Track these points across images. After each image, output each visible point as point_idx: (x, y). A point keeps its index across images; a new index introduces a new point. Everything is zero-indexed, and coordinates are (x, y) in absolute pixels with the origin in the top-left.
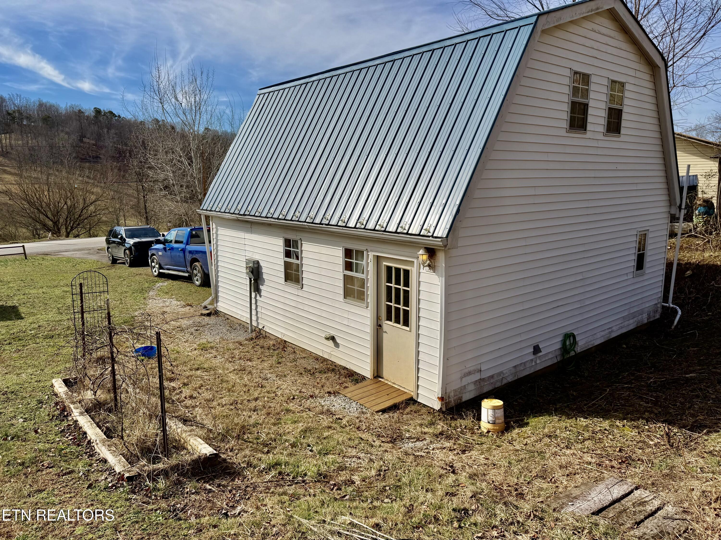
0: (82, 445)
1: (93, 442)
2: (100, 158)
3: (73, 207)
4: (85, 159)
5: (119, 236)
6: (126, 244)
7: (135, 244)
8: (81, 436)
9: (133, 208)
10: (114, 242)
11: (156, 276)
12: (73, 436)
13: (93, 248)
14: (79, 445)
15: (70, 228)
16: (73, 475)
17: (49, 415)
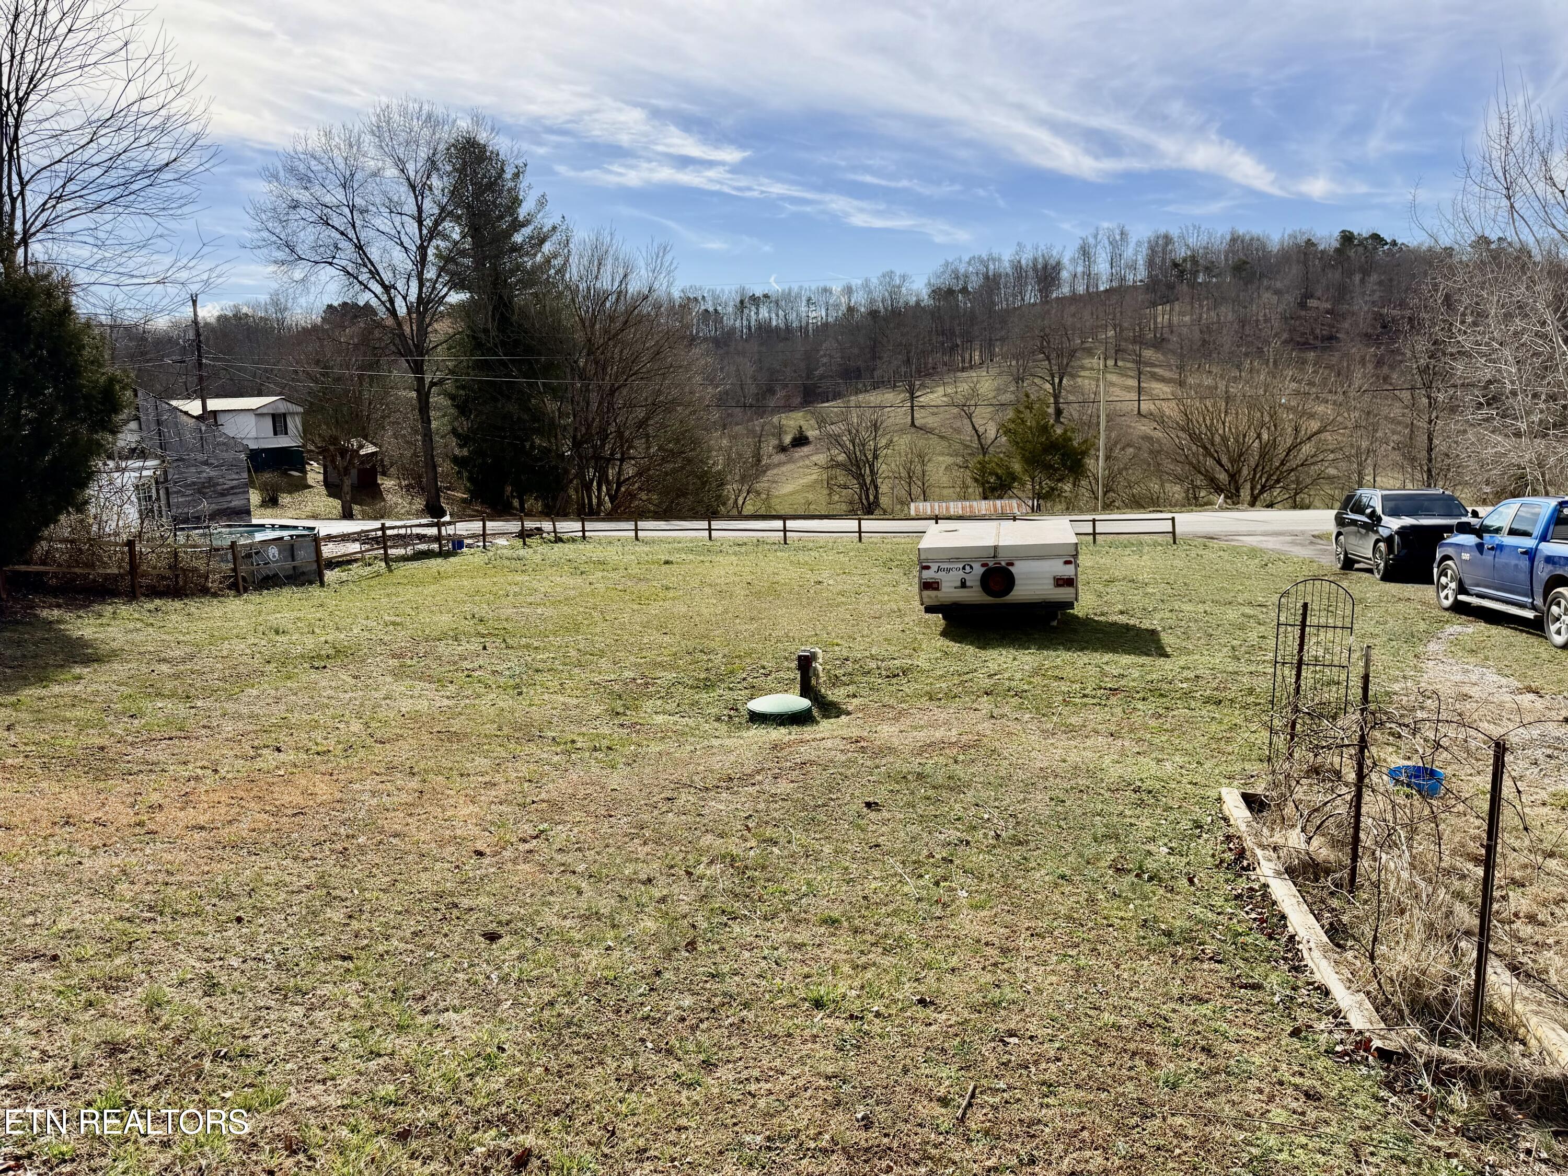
0: (1277, 940)
1: (1299, 943)
2: (1337, 338)
3: (1274, 444)
4: (1304, 344)
5: (1368, 511)
6: (1380, 529)
7: (1403, 532)
8: (1275, 920)
9: (1399, 449)
10: (1354, 522)
11: (1446, 609)
12: (1259, 914)
13: (1303, 533)
14: (1271, 938)
15: (1259, 487)
16: (1260, 995)
17: (1213, 856)
